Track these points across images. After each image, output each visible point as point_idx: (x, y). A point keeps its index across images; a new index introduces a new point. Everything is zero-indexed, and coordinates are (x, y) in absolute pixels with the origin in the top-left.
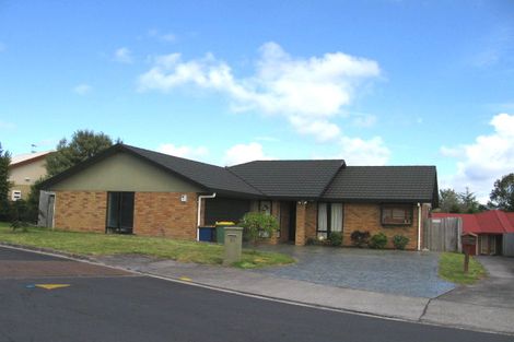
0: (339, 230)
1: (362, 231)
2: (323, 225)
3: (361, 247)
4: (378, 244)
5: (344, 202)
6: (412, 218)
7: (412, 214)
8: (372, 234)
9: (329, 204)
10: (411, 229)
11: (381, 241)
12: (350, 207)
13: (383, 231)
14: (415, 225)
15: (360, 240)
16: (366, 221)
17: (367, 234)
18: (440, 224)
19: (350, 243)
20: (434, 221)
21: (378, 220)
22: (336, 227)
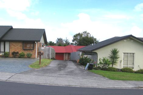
0: (8, 51)
1: (16, 52)
2: (2, 50)
3: (15, 58)
4: (21, 56)
5: (10, 41)
6: (34, 47)
7: (34, 46)
8: (19, 53)
9: (5, 42)
10: (33, 51)
11: (22, 55)
12: (12, 43)
13: (23, 51)
14: (35, 49)
15: (15, 55)
16: (18, 48)
17: (18, 53)
18: (44, 49)
19: (12, 56)
20: (42, 48)
21: (22, 48)
22: (7, 50)
